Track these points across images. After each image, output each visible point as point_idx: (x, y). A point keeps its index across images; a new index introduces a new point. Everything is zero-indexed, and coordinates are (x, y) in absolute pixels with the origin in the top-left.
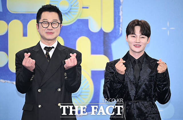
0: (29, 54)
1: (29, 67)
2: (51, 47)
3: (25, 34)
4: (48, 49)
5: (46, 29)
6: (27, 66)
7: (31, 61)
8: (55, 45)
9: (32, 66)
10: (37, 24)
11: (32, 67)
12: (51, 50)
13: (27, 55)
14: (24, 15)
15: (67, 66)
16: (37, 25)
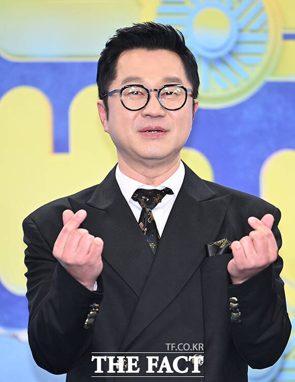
0: (82, 214)
1: (79, 266)
2: (160, 188)
3: (61, 145)
4: (149, 198)
5: (139, 116)
6: (69, 261)
7: (88, 243)
8: (175, 181)
9: (92, 261)
10: (101, 101)
11: (91, 266)
12: (160, 201)
13: (72, 219)
14: (56, 68)
15: (241, 267)
16: (103, 108)
